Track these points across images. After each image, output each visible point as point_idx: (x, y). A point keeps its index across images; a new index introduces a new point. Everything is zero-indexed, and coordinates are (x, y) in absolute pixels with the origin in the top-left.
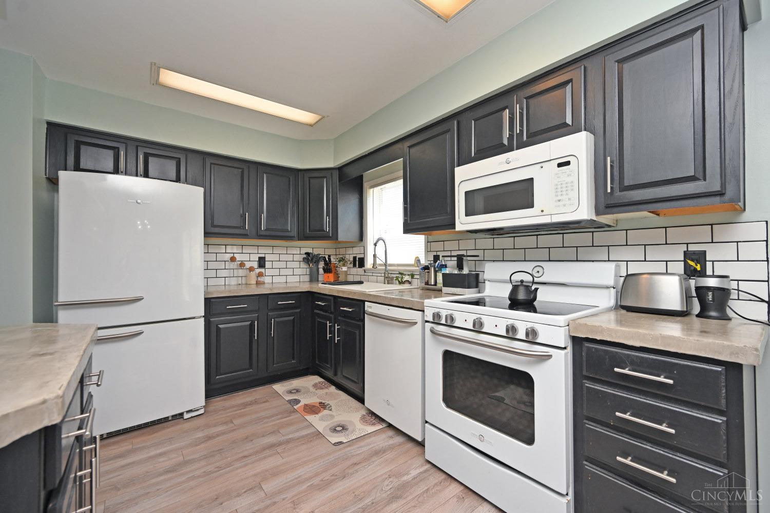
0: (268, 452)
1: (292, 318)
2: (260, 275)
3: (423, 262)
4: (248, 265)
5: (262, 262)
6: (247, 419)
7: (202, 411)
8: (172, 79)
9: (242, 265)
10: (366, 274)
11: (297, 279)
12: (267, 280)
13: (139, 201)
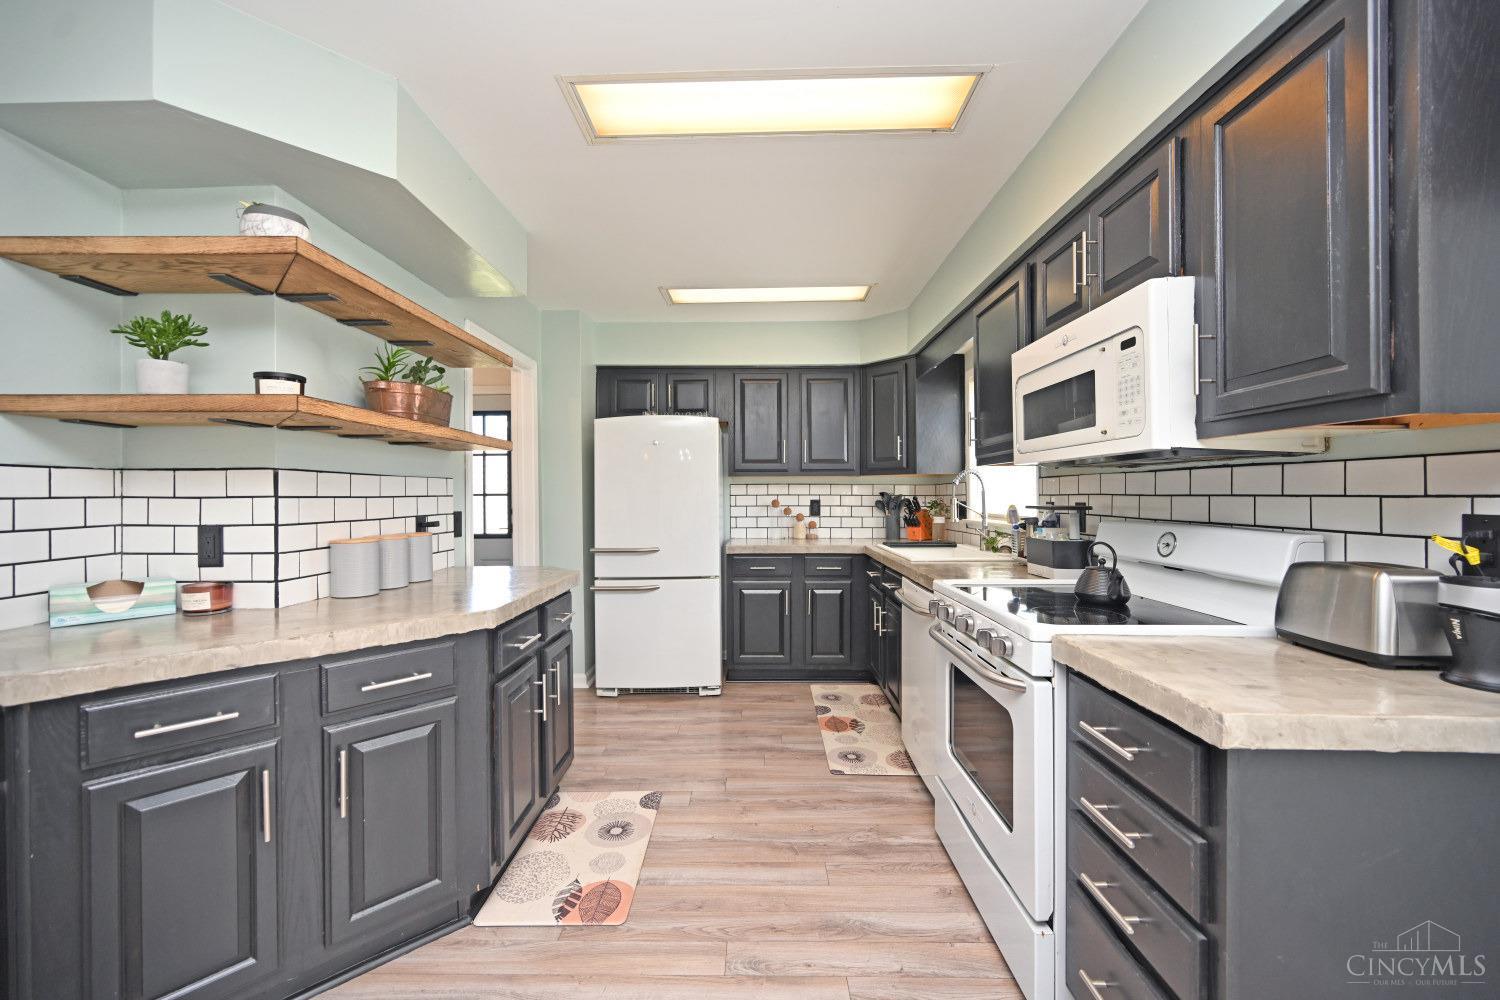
0: (754, 753)
1: (839, 591)
2: (812, 526)
3: (1025, 513)
4: (795, 511)
5: (815, 508)
6: (757, 713)
7: (718, 692)
8: (681, 296)
9: (787, 511)
10: (968, 530)
11: (868, 533)
12: (822, 533)
13: (657, 442)
